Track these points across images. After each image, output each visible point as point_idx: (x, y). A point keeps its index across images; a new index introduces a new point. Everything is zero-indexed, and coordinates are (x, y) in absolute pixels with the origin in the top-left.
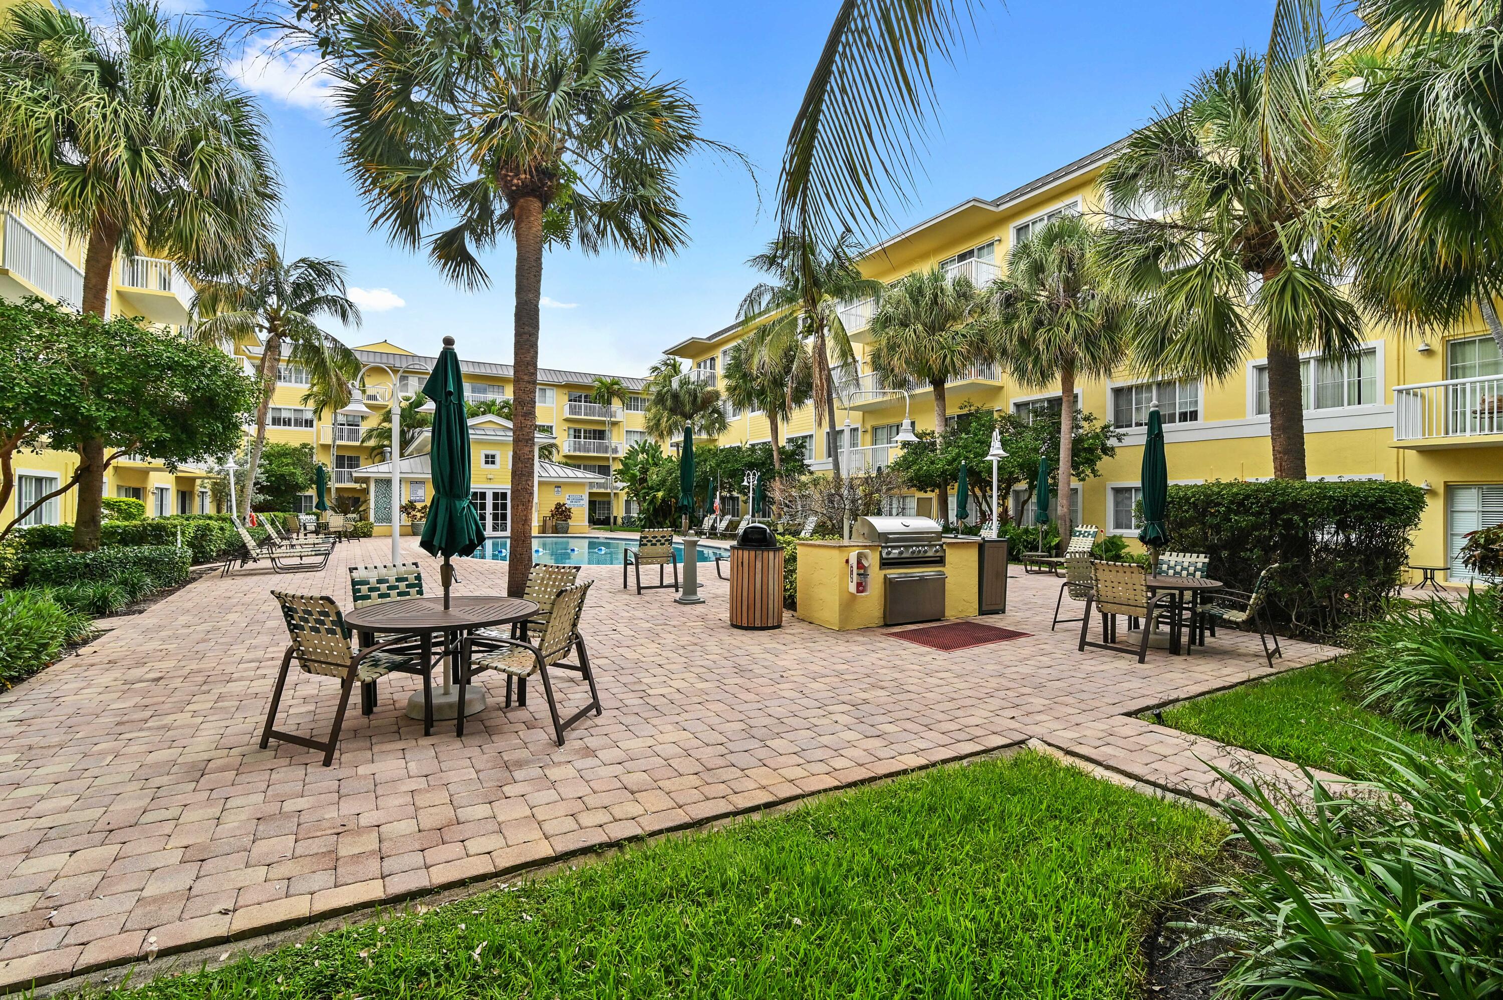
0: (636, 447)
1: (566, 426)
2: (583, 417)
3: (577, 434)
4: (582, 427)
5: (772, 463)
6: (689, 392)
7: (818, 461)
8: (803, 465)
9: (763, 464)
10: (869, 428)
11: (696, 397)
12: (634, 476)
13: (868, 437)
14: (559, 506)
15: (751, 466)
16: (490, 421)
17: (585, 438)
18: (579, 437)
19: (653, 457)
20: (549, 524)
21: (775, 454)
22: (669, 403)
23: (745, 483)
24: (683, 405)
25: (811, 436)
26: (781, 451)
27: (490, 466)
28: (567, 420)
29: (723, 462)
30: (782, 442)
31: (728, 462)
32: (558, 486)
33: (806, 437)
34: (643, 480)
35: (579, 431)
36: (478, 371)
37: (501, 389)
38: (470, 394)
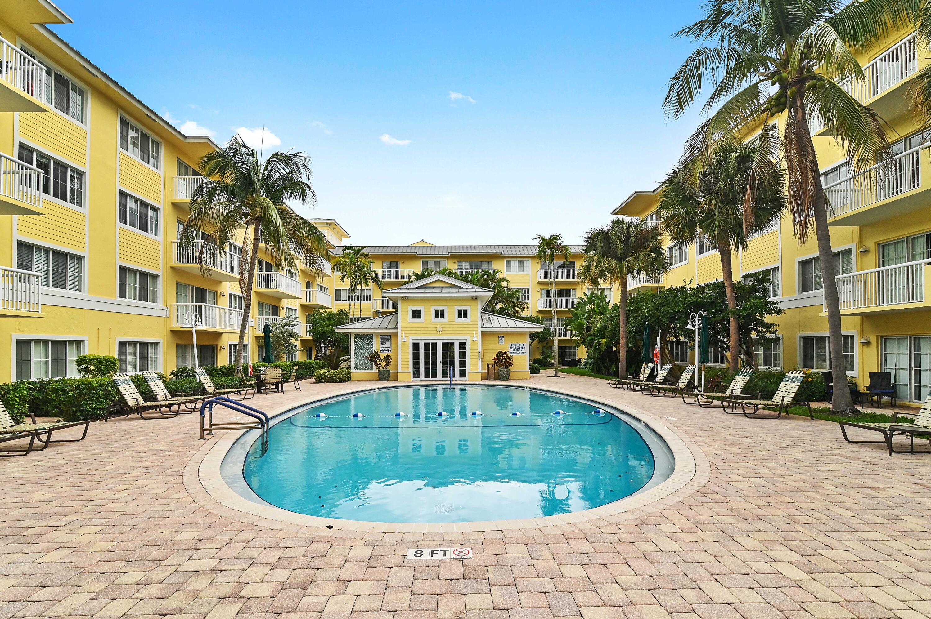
0: (585, 298)
1: (539, 288)
3: (548, 294)
4: (555, 288)
5: (724, 302)
6: (621, 232)
7: (786, 298)
8: (767, 303)
9: (712, 303)
10: (871, 244)
11: (629, 235)
12: (581, 325)
13: (871, 258)
14: (500, 354)
15: (697, 306)
16: (439, 281)
17: (554, 296)
19: (599, 305)
20: (492, 371)
21: (728, 291)
22: (599, 246)
23: (689, 327)
24: (616, 247)
25: (776, 269)
26: (736, 287)
27: (440, 320)
28: (540, 283)
29: (662, 304)
30: (737, 278)
31: (668, 304)
32: (501, 336)
33: (769, 271)
34: (588, 329)
35: (552, 291)
36: (473, 251)
37: (490, 263)
38: (468, 270)
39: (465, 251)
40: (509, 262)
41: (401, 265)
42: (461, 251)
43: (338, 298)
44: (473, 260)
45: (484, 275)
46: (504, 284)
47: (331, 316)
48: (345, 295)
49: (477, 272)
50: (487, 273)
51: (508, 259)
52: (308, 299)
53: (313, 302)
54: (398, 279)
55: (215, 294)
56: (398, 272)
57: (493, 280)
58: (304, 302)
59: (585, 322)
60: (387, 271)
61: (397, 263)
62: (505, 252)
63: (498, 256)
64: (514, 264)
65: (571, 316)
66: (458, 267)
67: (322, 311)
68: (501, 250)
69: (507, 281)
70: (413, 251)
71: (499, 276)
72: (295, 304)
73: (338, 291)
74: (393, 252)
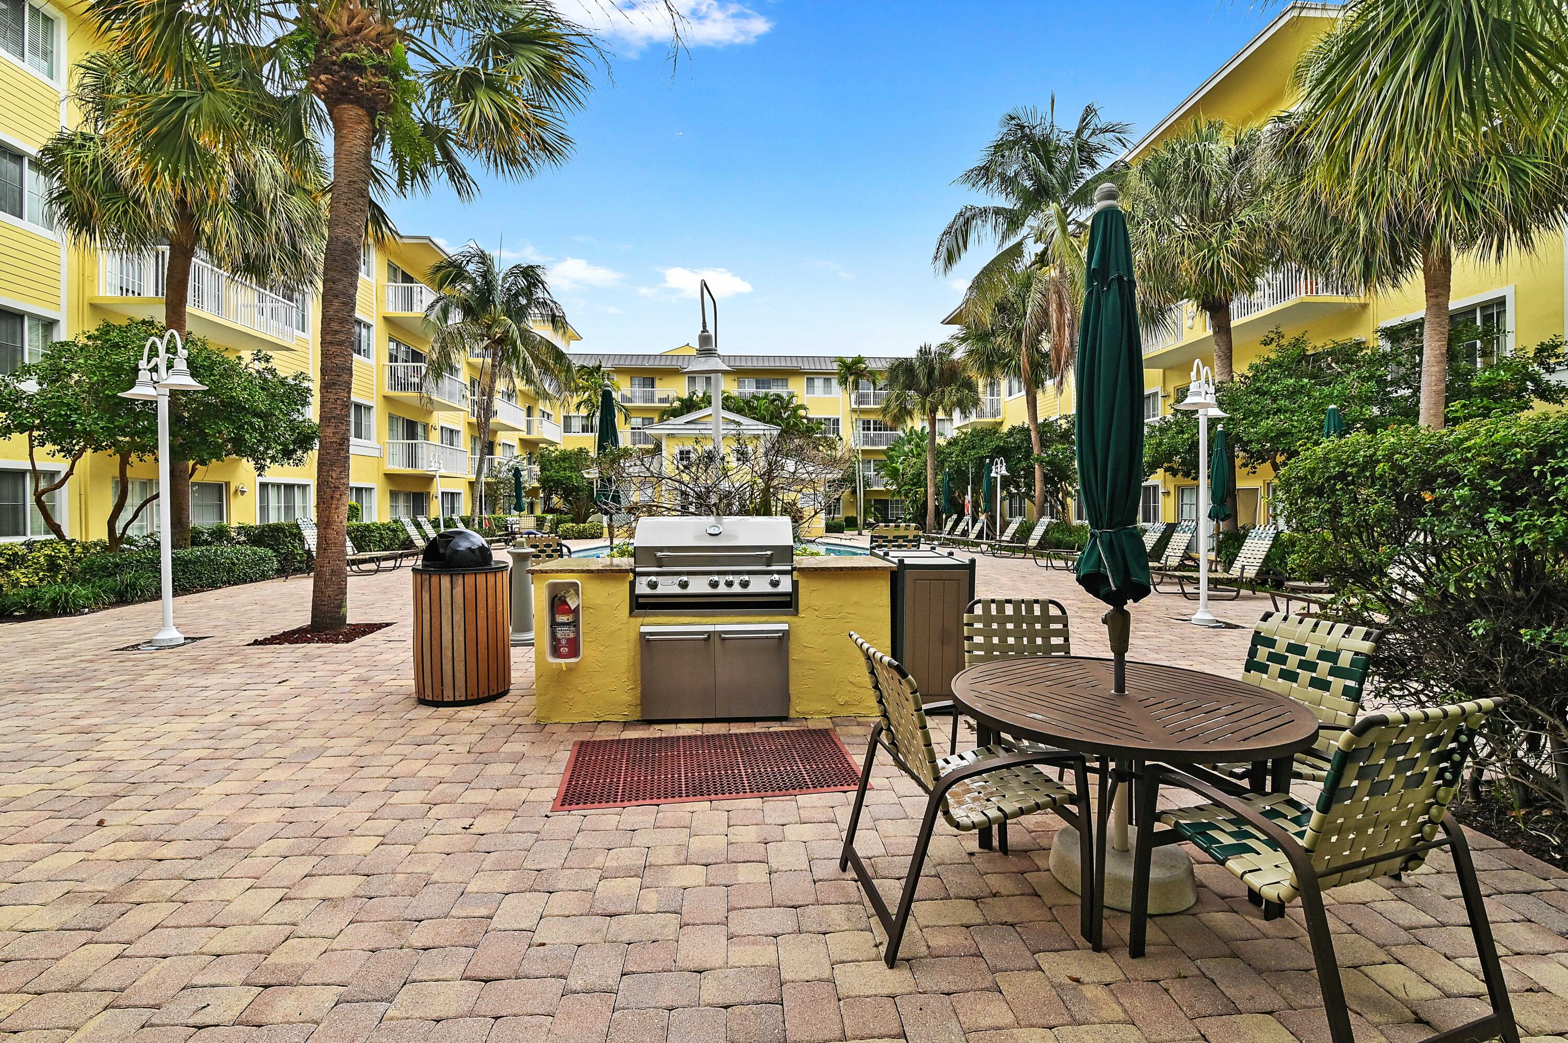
2: (872, 406)
3: (866, 426)
4: (872, 418)
5: (1030, 448)
6: (926, 362)
11: (934, 366)
12: (896, 470)
16: (711, 415)
17: (875, 429)
18: (869, 429)
21: (1033, 434)
22: (902, 379)
23: (993, 475)
24: (919, 379)
26: (1041, 429)
28: (854, 411)
35: (869, 422)
36: (760, 365)
37: (785, 383)
38: (754, 390)
39: (749, 364)
40: (810, 381)
41: (657, 382)
42: (743, 364)
43: (567, 428)
44: (759, 377)
45: (774, 400)
46: (802, 412)
47: (565, 457)
48: (577, 424)
49: (767, 395)
50: (779, 397)
51: (811, 377)
52: (529, 432)
53: (534, 436)
54: (653, 402)
55: (425, 427)
56: (653, 392)
57: (786, 408)
58: (524, 435)
59: (901, 467)
60: (638, 391)
61: (653, 380)
62: (806, 366)
63: (796, 373)
64: (819, 383)
65: (884, 458)
66: (739, 387)
67: (551, 449)
68: (800, 364)
69: (806, 409)
70: (675, 364)
71: (796, 402)
72: (512, 438)
73: (567, 419)
74: (647, 364)
